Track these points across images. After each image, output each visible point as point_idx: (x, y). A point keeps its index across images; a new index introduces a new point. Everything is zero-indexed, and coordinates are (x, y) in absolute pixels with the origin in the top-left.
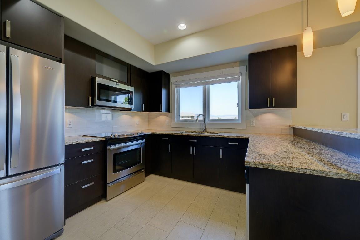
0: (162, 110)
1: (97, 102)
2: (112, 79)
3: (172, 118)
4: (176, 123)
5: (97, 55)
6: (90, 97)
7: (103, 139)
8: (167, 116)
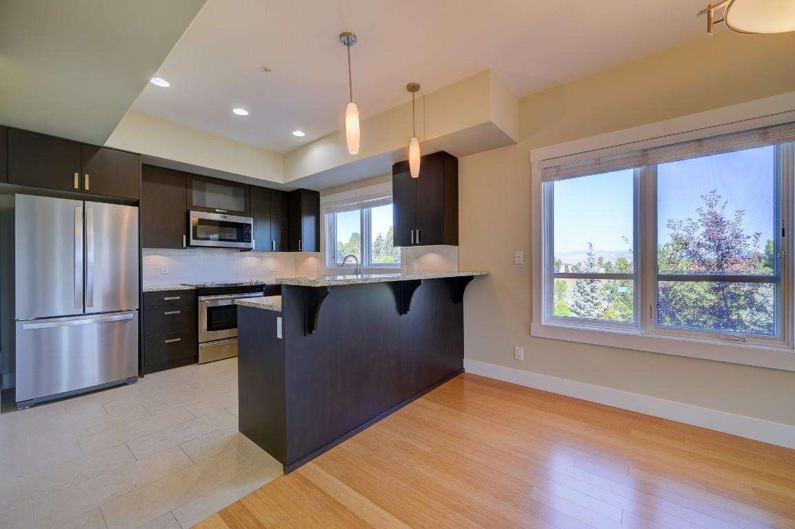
0: (301, 248)
1: (193, 242)
2: (217, 210)
3: (323, 260)
4: (327, 269)
5: (194, 182)
6: (184, 237)
7: (194, 288)
8: (317, 258)
